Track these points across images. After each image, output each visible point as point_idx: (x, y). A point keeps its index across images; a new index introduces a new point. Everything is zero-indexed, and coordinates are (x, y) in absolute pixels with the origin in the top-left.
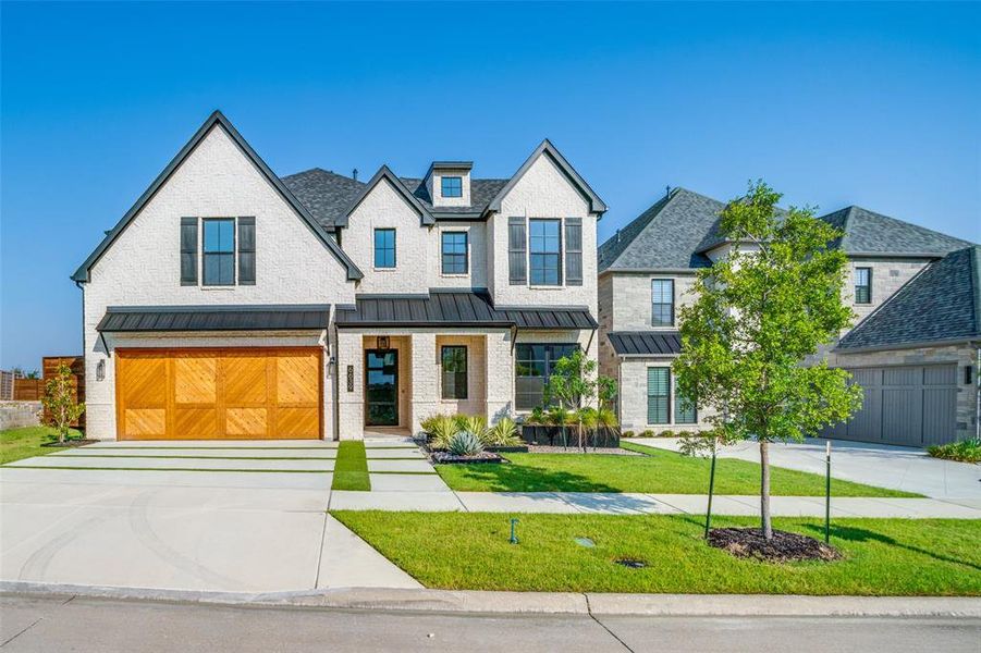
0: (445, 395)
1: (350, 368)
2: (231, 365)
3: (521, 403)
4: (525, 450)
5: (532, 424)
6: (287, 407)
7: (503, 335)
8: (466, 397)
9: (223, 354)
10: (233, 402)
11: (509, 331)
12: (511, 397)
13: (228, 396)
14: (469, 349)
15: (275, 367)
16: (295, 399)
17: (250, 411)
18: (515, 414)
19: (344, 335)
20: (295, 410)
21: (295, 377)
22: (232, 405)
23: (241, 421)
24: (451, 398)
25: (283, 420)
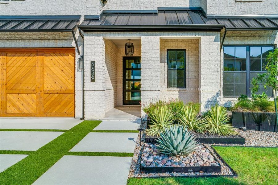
0: (169, 85)
1: (93, 63)
2: (11, 62)
3: (227, 92)
4: (241, 141)
5: (240, 110)
6: (50, 93)
7: (215, 37)
8: (185, 87)
9: (5, 53)
10: (12, 89)
11: (219, 34)
12: (219, 87)
13: (8, 84)
14: (187, 52)
15: (43, 63)
16: (57, 87)
17: (24, 96)
18: (223, 100)
19: (88, 37)
20: (57, 95)
21: (56, 70)
22: (11, 92)
23: (17, 103)
24: (174, 87)
25: (48, 103)
